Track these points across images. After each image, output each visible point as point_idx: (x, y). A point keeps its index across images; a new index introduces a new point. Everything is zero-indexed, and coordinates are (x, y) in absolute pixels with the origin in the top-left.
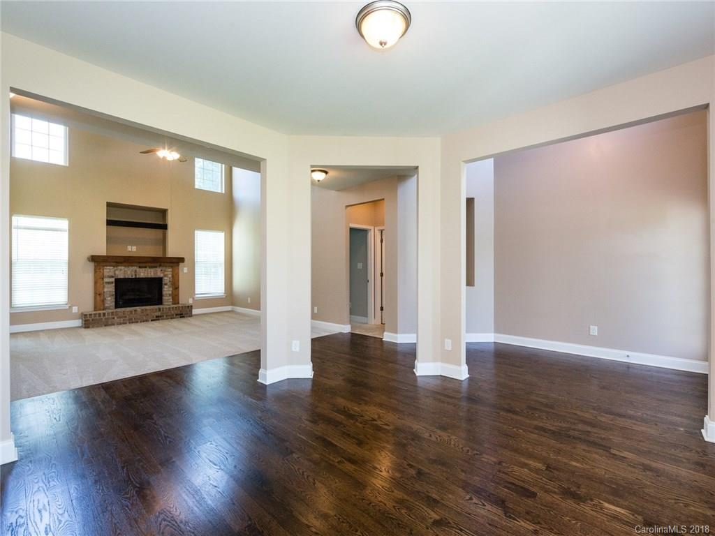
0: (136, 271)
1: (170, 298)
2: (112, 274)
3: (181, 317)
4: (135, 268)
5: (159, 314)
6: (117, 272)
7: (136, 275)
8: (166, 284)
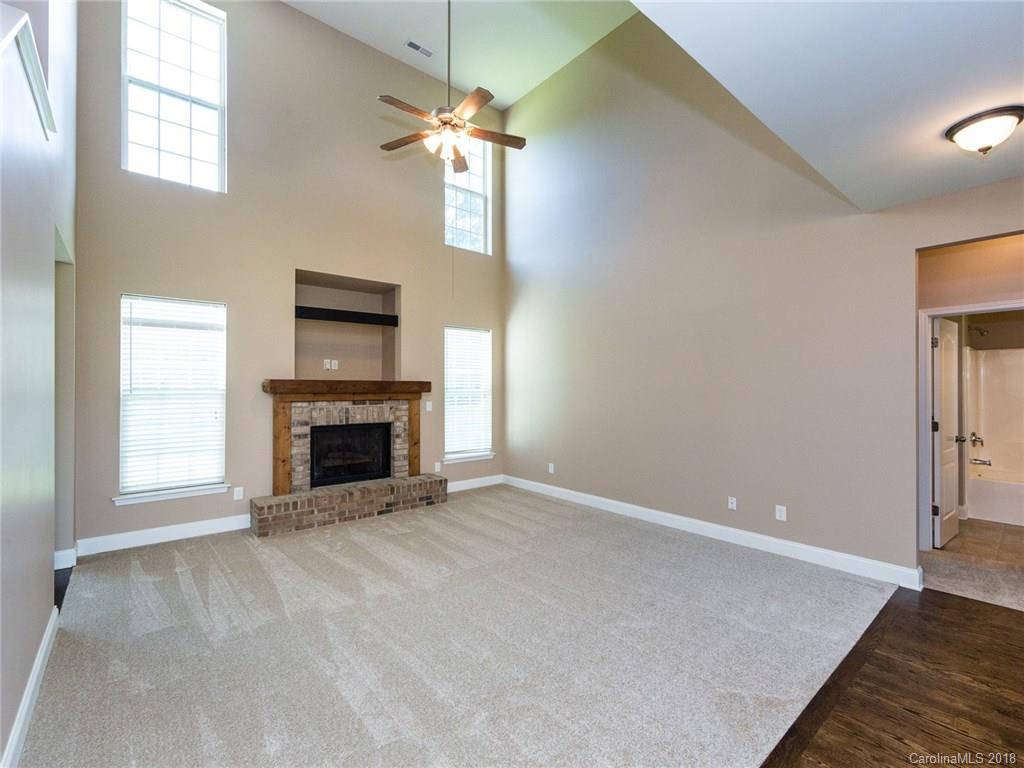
0: (347, 409)
1: (405, 462)
2: (304, 417)
3: (428, 504)
4: (346, 404)
5: (391, 498)
6: (314, 414)
7: (347, 419)
8: (398, 436)
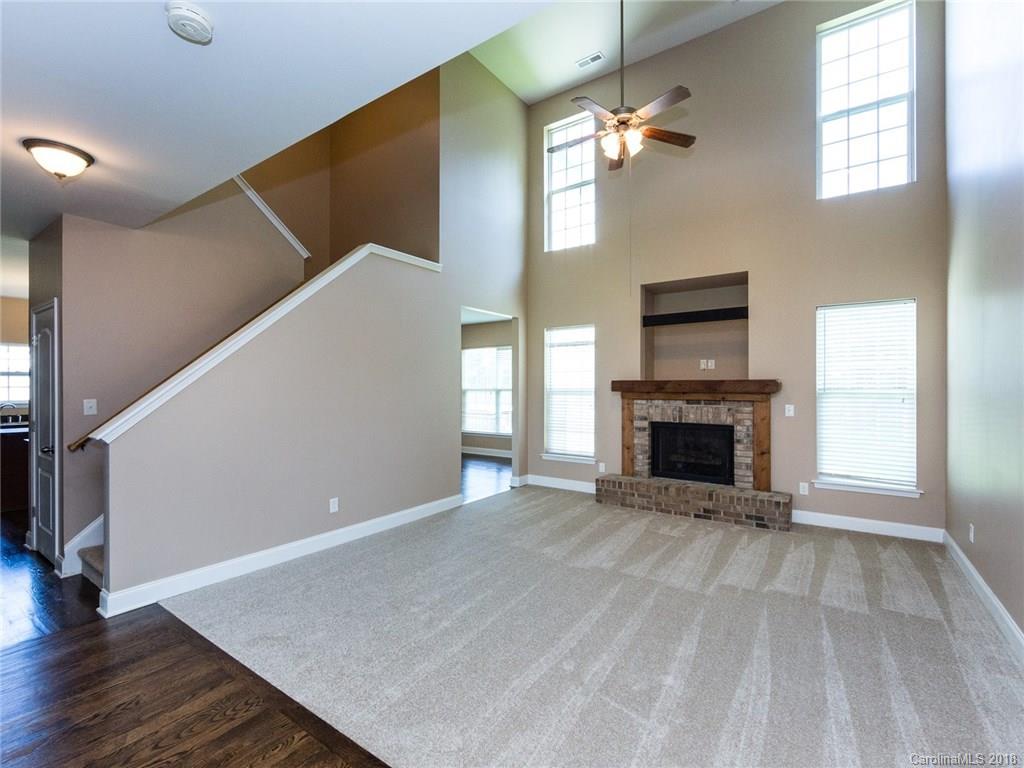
0: (681, 408)
1: (750, 473)
7: (680, 418)
